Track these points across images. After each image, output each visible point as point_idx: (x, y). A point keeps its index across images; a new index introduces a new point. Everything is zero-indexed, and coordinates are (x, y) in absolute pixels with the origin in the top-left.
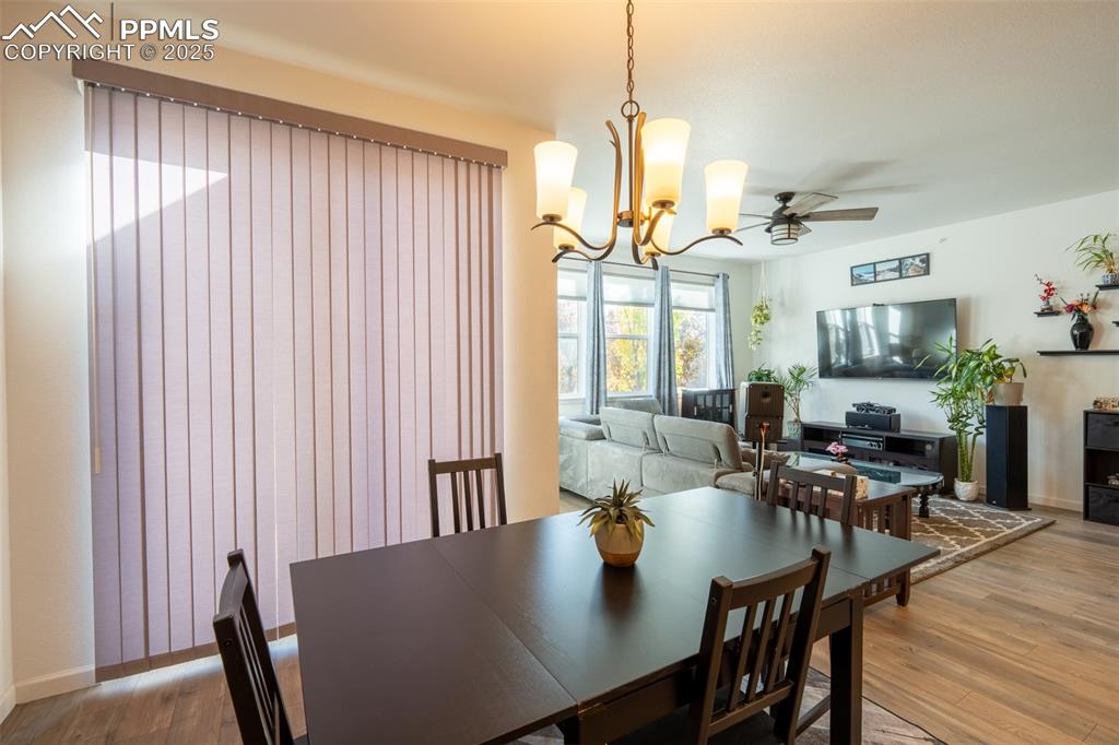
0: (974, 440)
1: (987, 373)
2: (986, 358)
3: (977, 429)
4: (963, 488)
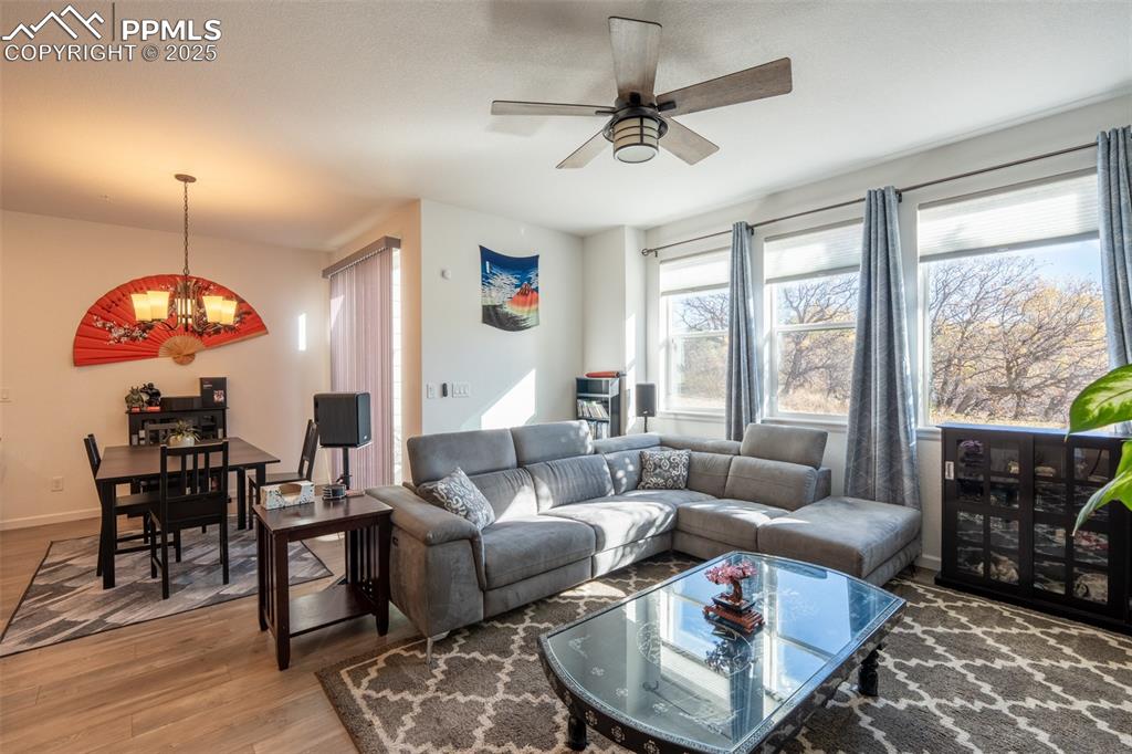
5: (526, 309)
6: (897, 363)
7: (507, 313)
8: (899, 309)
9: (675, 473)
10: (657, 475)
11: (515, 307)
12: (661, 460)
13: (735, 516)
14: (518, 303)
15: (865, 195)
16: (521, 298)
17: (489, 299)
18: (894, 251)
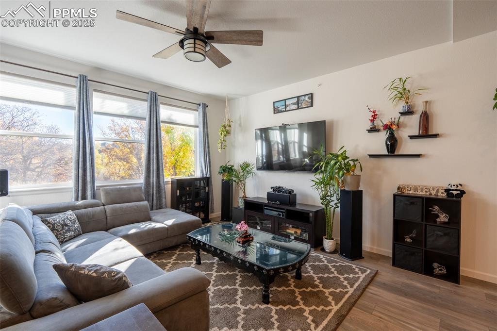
0: (334, 211)
1: (340, 168)
2: (340, 159)
3: (336, 204)
4: (328, 244)
12: (63, 220)
15: (150, 92)
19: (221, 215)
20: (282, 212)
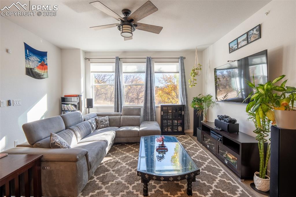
5: (43, 71)
6: (152, 93)
7: (36, 72)
8: (153, 82)
9: (107, 123)
10: (102, 124)
11: (39, 70)
12: (102, 120)
13: (132, 130)
14: (40, 69)
15: (146, 57)
16: (41, 67)
17: (29, 65)
18: (152, 70)
19: (193, 132)
20: (220, 137)
